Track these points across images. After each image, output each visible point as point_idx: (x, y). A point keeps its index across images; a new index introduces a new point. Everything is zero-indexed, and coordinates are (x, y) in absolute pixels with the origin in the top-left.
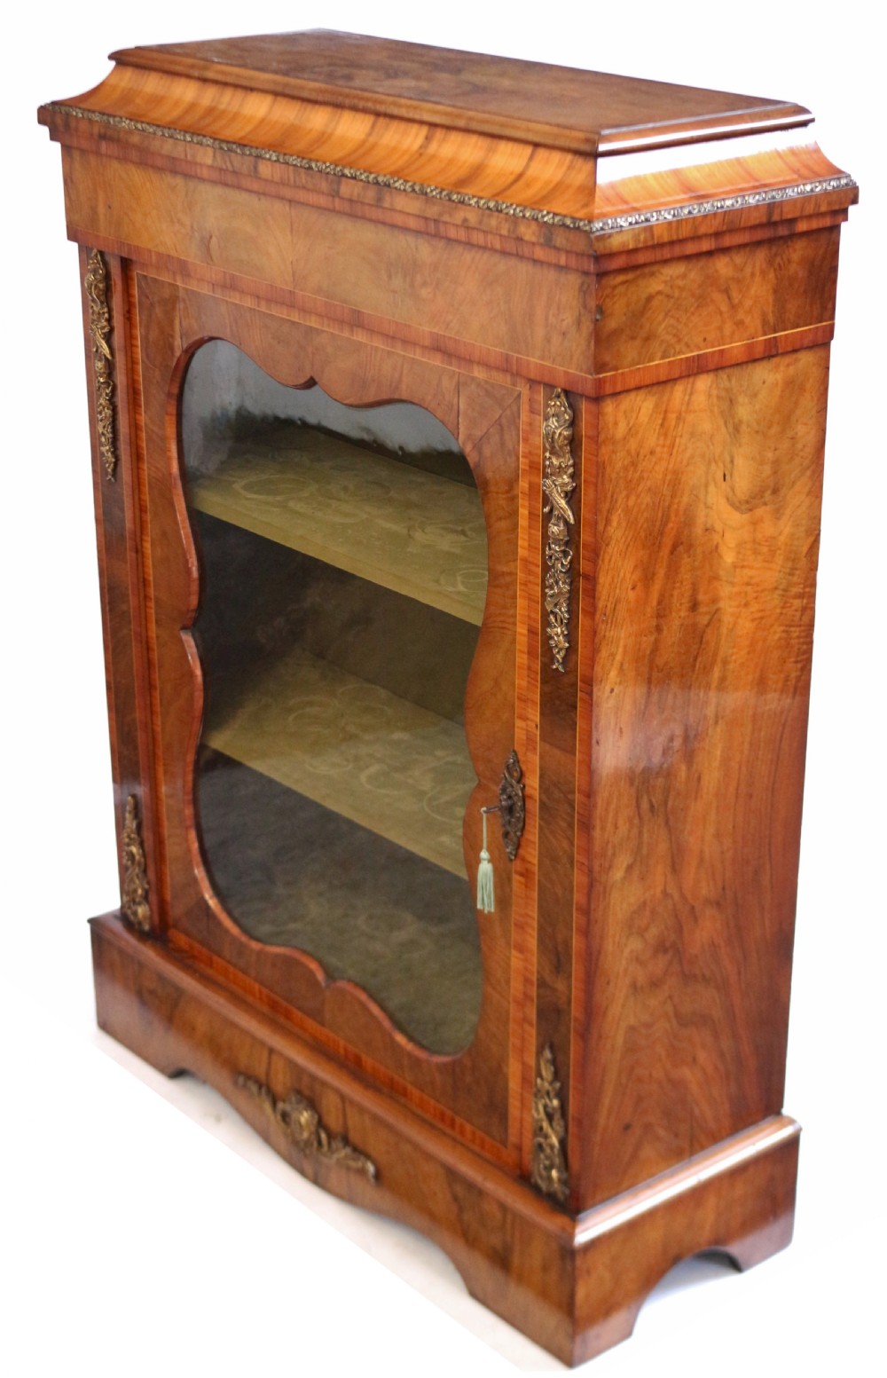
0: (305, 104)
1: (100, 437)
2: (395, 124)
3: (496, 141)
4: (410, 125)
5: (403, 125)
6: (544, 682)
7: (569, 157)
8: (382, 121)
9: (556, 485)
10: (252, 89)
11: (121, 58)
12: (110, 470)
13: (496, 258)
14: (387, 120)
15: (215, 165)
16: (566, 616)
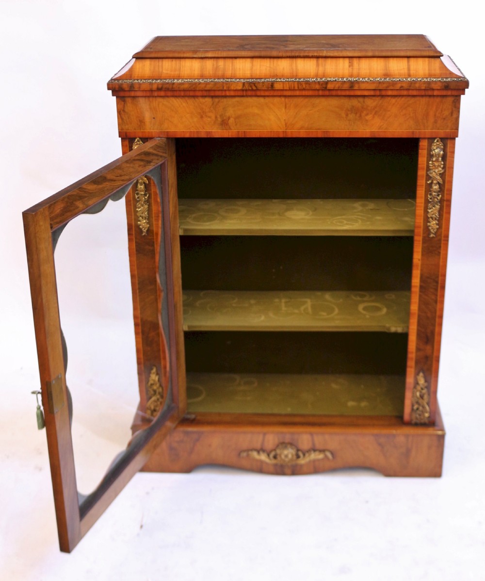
0: (272, 60)
1: (139, 218)
2: (329, 61)
3: (387, 59)
4: (338, 59)
5: (334, 60)
6: (424, 242)
7: (427, 59)
8: (321, 60)
9: (435, 172)
10: (236, 58)
11: (138, 57)
12: (145, 231)
13: (409, 98)
14: (323, 59)
15: (244, 88)
16: (438, 216)
